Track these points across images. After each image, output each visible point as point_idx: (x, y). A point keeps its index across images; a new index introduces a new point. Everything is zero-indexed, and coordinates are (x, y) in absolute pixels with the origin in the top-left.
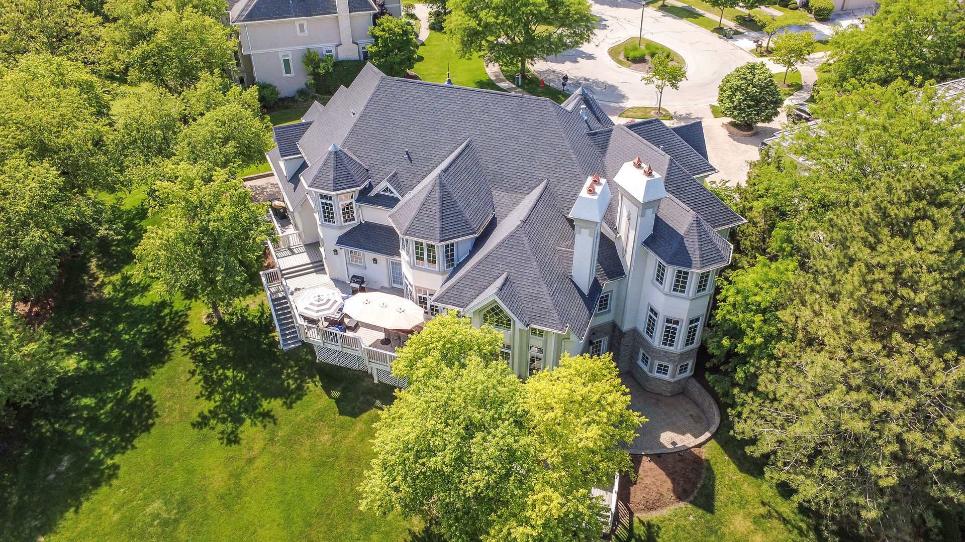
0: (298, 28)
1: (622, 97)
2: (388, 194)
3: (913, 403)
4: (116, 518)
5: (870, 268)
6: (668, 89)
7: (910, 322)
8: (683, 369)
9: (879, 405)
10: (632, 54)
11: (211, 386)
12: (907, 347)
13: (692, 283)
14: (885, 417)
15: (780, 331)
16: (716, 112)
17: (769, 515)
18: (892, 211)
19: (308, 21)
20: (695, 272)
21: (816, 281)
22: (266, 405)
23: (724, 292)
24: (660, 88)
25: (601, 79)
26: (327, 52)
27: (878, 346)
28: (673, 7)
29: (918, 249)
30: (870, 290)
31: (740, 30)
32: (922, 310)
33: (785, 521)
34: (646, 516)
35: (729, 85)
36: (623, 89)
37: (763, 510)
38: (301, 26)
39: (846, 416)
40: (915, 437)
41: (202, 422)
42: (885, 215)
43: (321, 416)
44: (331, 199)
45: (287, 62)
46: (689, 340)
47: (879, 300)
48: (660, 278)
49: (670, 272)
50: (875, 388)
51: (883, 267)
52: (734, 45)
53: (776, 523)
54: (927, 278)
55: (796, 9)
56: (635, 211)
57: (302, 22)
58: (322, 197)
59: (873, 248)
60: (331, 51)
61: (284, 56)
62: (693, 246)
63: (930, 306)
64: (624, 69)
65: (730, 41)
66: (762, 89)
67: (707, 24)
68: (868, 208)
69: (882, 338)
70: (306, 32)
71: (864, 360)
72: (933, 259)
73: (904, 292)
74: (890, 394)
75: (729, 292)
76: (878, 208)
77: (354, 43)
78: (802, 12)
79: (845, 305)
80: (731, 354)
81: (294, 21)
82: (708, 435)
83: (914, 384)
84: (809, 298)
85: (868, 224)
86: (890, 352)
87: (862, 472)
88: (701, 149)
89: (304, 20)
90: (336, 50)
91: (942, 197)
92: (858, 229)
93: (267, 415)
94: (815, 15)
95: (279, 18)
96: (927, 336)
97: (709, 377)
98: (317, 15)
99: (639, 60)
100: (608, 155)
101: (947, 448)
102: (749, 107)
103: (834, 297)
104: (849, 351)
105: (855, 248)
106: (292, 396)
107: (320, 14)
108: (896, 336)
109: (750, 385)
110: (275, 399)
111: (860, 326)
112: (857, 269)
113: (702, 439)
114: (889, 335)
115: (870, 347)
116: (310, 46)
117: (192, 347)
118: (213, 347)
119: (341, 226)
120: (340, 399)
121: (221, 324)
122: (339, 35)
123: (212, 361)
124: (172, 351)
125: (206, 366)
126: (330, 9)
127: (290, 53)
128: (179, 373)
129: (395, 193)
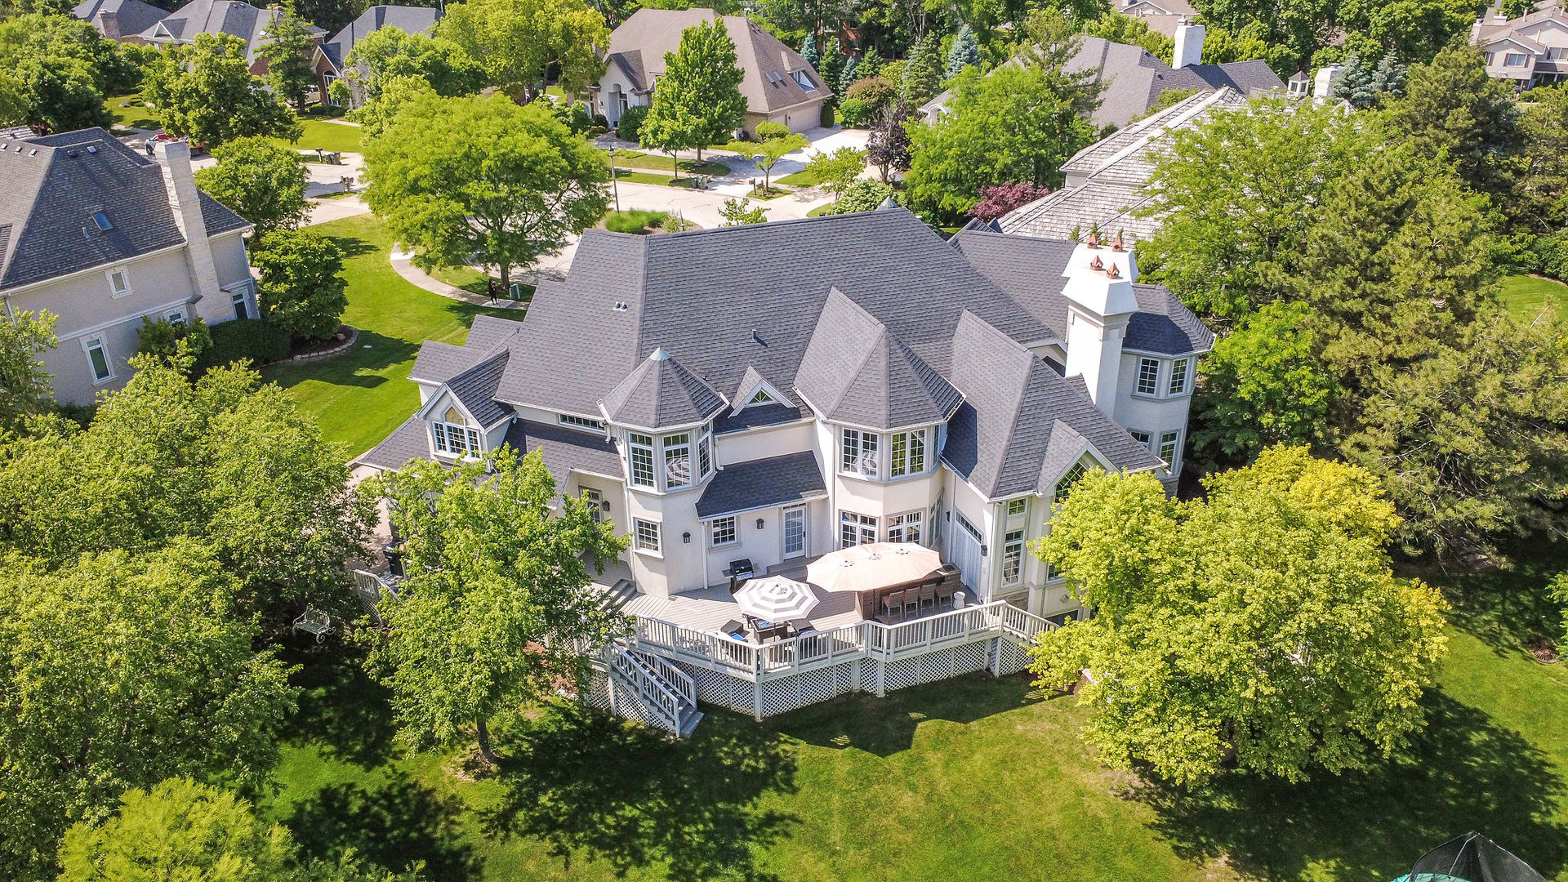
0: (112, 284)
2: (761, 403)
19: (129, 265)
22: (751, 811)
26: (172, 318)
38: (117, 278)
43: (863, 779)
45: (97, 354)
52: (719, 195)
57: (118, 270)
60: (179, 316)
61: (90, 344)
67: (652, 180)
70: (129, 289)
77: (222, 290)
81: (103, 272)
89: (122, 265)
90: (192, 311)
93: (771, 819)
95: (75, 270)
98: (148, 250)
106: (781, 777)
107: (153, 249)
110: (758, 796)
116: (139, 314)
117: (502, 822)
118: (543, 799)
119: (695, 483)
120: (861, 743)
121: (508, 766)
122: (192, 281)
123: (573, 816)
124: (468, 848)
125: (571, 826)
126: (167, 236)
127: (103, 336)
128: (531, 866)
129: (777, 396)
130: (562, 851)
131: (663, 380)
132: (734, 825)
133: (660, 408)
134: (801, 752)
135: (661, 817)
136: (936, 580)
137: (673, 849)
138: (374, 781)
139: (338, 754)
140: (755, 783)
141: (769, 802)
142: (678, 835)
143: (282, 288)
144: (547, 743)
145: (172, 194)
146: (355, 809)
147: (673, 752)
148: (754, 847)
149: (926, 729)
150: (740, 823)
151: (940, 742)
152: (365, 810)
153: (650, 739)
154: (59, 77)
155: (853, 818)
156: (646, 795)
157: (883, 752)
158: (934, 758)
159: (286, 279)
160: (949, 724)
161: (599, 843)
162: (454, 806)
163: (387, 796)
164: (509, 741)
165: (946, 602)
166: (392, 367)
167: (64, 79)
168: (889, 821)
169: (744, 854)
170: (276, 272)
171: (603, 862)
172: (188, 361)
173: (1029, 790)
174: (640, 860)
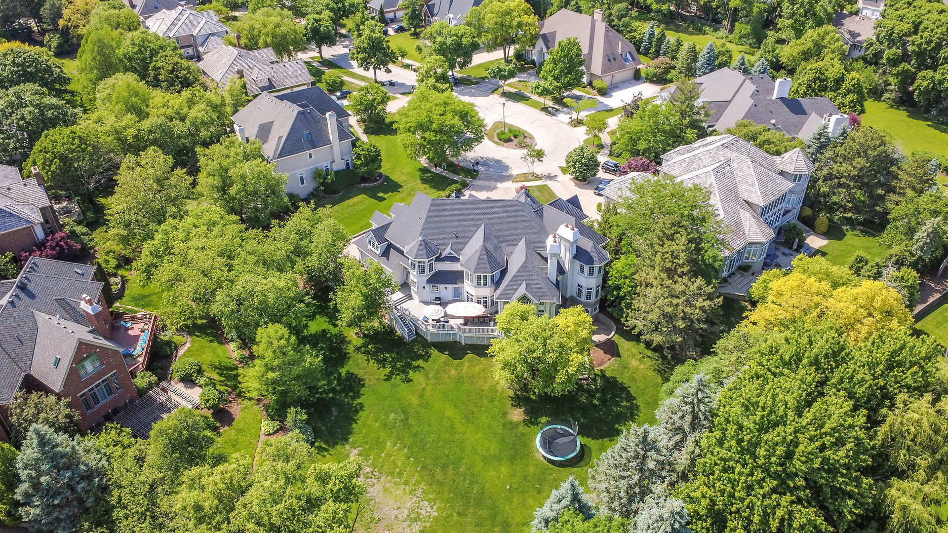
0: (309, 157)
1: (507, 168)
2: (450, 256)
3: (685, 298)
4: (377, 424)
5: (663, 253)
6: (537, 163)
7: (679, 270)
8: (595, 309)
9: (675, 301)
10: (503, 137)
11: (382, 363)
12: (680, 279)
13: (596, 271)
14: (677, 305)
15: (636, 283)
16: (564, 170)
17: (644, 357)
18: (667, 232)
19: (315, 151)
20: (596, 266)
21: (644, 261)
22: (415, 363)
23: (611, 273)
24: (533, 163)
25: (491, 157)
26: (326, 168)
27: (671, 281)
28: (510, 93)
29: (677, 244)
30: (665, 262)
31: (557, 107)
32: (682, 266)
33: (649, 357)
34: (599, 368)
35: (571, 159)
36: (506, 161)
37: (641, 356)
38: (311, 155)
39: (666, 307)
40: (687, 310)
41: (388, 378)
42: (665, 233)
43: (446, 364)
44: (424, 262)
45: (302, 179)
46: (597, 296)
47: (669, 265)
48: (582, 271)
49: (586, 268)
50: (672, 296)
51: (667, 253)
52: (557, 120)
53: (646, 359)
54: (682, 255)
55: (585, 87)
56: (568, 245)
57: (310, 153)
58: (419, 262)
59: (662, 246)
60: (328, 166)
61: (300, 175)
62: (594, 255)
63: (684, 264)
64: (501, 148)
65: (553, 117)
66: (589, 160)
67: (535, 105)
68: (658, 232)
69: (672, 278)
70: (313, 159)
71: (667, 287)
72: (683, 248)
73: (676, 260)
74: (678, 297)
75: (613, 272)
76: (661, 231)
77: (342, 161)
78: (588, 89)
79: (657, 269)
80: (617, 297)
81: (307, 153)
82: (613, 333)
83: (684, 292)
84: (643, 268)
85: (660, 238)
86: (675, 282)
87: (674, 327)
88: (579, 207)
89: (312, 151)
90: (331, 166)
91: (681, 224)
92: (656, 240)
93: (418, 367)
94: (598, 91)
95: (297, 153)
96: (685, 274)
97: (609, 310)
98: (319, 147)
99: (509, 140)
100: (544, 219)
101: (698, 310)
102: (584, 170)
103: (653, 267)
104: (662, 285)
105: (656, 247)
106: (426, 357)
107: (322, 146)
108: (676, 276)
109: (629, 306)
110: (418, 361)
111: (664, 276)
112: (659, 255)
113: (611, 335)
114: (673, 277)
115: (668, 282)
116: (316, 166)
117: (358, 349)
118: (369, 347)
119: (428, 274)
120: (450, 355)
121: (365, 336)
122: (333, 156)
123: (374, 352)
124: (349, 353)
125: (372, 355)
126: (327, 142)
127: (304, 172)
128: (360, 361)
129: (455, 255)
130: (368, 360)
131: (420, 245)
132: (409, 366)
133: (417, 253)
134: (435, 353)
135: (393, 359)
136: (484, 317)
137: (392, 367)
138: (334, 331)
139: (329, 322)
140: (420, 357)
141: (420, 362)
142: (395, 364)
143: (359, 162)
144: (377, 333)
145: (329, 129)
146: (328, 336)
147: (405, 343)
148: (411, 372)
149: (470, 356)
150: (411, 366)
151: (471, 360)
152: (330, 337)
153: (401, 339)
154: (320, 25)
155: (437, 372)
156: (393, 352)
157: (454, 359)
158: (466, 364)
159: (360, 159)
160: (476, 356)
161: (377, 360)
162: (349, 342)
163: (336, 335)
164: (368, 330)
165: (488, 324)
166: (390, 194)
167: (320, 26)
168: (446, 376)
169: (408, 372)
170: (358, 157)
171: (376, 365)
172: (313, 206)
173: (485, 378)
174: (384, 367)
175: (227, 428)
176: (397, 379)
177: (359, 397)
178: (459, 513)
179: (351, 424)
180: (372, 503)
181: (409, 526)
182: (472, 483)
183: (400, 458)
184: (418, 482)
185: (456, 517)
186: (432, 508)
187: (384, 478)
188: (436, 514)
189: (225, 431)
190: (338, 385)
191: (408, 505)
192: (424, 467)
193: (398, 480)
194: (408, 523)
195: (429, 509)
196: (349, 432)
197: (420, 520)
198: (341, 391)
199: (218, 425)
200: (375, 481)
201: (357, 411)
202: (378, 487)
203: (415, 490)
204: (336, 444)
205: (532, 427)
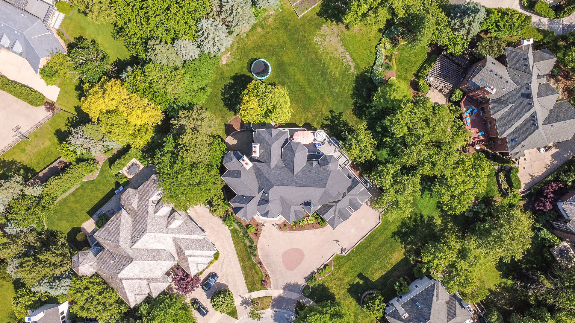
11: (345, 124)
120: (310, 125)
130: (353, 126)
132: (332, 121)
135: (340, 126)
137: (340, 121)
140: (326, 126)
141: (326, 123)
142: (338, 123)
148: (330, 117)
150: (330, 121)
151: (301, 122)
155: (317, 116)
156: (340, 130)
158: (303, 120)
160: (298, 124)
161: (348, 126)
168: (313, 113)
169: (332, 117)
175: (412, 79)
176: (337, 113)
177: (354, 103)
178: (305, 37)
179: (355, 86)
180: (341, 44)
181: (325, 32)
182: (299, 52)
183: (332, 67)
184: (323, 53)
185: (306, 35)
186: (316, 40)
187: (338, 57)
188: (314, 38)
189: (412, 77)
190: (365, 111)
191: (326, 43)
192: (320, 61)
193: (331, 55)
194: (326, 34)
195: (317, 40)
196: (356, 81)
197: (321, 35)
198: (363, 107)
199: (416, 80)
200: (341, 55)
201: (354, 94)
202: (340, 52)
203: (324, 49)
204: (361, 75)
205: (272, 82)
